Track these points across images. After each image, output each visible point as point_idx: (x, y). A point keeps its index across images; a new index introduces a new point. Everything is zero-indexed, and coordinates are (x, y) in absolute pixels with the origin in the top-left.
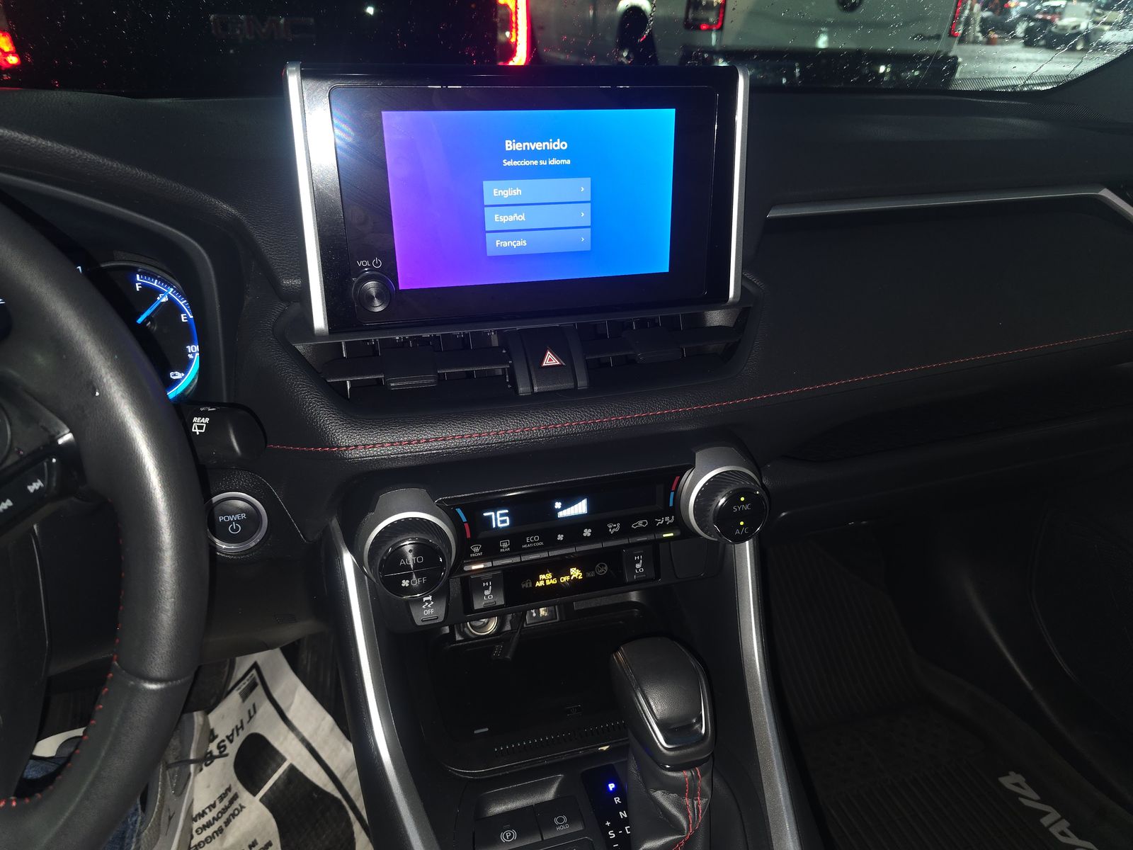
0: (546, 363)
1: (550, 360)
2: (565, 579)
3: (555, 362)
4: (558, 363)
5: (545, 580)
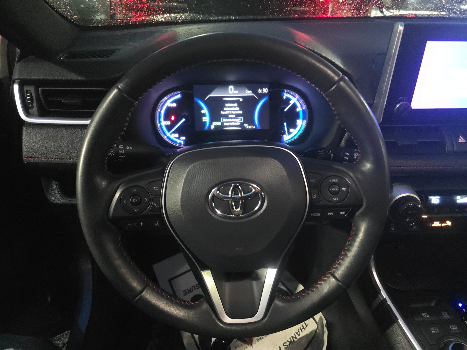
0: (460, 141)
1: (461, 140)
2: (444, 225)
3: (463, 141)
4: (465, 141)
5: (436, 224)
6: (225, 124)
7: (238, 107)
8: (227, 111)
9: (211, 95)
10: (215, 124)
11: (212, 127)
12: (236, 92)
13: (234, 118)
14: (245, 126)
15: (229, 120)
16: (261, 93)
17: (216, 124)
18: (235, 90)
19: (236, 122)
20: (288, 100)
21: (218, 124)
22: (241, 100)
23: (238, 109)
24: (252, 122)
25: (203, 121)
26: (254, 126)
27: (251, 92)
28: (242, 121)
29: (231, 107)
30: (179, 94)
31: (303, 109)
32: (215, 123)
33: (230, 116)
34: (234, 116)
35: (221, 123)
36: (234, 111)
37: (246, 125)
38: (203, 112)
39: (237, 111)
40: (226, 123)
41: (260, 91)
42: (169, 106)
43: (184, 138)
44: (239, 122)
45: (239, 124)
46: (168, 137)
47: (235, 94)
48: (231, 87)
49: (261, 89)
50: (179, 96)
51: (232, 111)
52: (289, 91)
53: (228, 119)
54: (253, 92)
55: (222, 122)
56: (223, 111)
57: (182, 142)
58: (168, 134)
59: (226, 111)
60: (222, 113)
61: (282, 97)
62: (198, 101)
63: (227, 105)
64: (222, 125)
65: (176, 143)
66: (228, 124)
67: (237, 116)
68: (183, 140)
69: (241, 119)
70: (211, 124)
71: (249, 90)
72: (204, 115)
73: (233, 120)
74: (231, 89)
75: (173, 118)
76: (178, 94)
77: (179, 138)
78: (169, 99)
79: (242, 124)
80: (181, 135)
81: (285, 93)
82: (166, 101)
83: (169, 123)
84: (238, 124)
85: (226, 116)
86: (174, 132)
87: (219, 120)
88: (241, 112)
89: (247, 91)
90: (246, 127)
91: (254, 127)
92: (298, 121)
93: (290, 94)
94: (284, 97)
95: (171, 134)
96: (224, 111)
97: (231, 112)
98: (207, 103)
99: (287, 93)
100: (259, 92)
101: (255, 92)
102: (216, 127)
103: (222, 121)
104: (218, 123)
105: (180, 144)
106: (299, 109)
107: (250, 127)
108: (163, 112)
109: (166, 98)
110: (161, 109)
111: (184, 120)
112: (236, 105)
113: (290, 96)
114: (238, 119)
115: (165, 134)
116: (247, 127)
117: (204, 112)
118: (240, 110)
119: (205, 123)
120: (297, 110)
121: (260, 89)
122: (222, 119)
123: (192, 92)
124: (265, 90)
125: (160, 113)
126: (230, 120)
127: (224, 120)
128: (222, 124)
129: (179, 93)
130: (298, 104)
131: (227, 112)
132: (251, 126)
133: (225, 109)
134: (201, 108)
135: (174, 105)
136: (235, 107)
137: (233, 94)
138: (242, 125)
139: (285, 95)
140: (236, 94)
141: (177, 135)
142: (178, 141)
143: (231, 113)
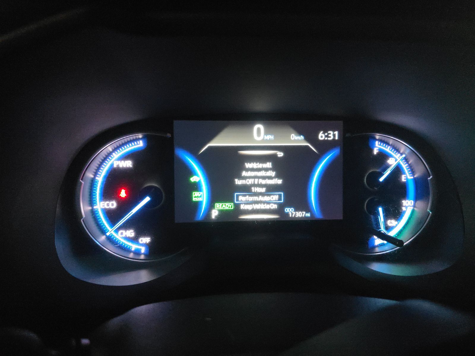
6: (243, 207)
7: (273, 169)
8: (250, 177)
9: (213, 144)
10: (220, 207)
11: (214, 214)
12: (270, 137)
13: (262, 194)
14: (288, 211)
15: (251, 199)
16: (324, 140)
17: (224, 206)
18: (266, 133)
19: (268, 203)
20: (383, 156)
21: (228, 206)
22: (280, 154)
23: (273, 174)
24: (304, 205)
25: (194, 199)
26: (307, 212)
27: (302, 137)
28: (282, 201)
29: (259, 170)
30: (141, 139)
31: (415, 176)
32: (221, 204)
33: (254, 189)
34: (263, 190)
35: (235, 204)
36: (264, 178)
37: (291, 209)
38: (193, 179)
39: (270, 178)
40: (245, 204)
41: (321, 136)
42: (115, 166)
43: (146, 240)
44: (275, 203)
45: (275, 207)
46: (110, 239)
47: (267, 141)
48: (258, 127)
49: (324, 133)
50: (140, 144)
51: (258, 177)
52: (385, 137)
53: (250, 195)
54: (307, 139)
55: (236, 202)
56: (239, 180)
57: (143, 250)
58: (111, 231)
59: (245, 178)
60: (238, 182)
61: (371, 150)
62: (184, 155)
63: (248, 165)
64: (237, 210)
65: (128, 250)
66: (249, 207)
67: (271, 189)
68: (142, 245)
69: (280, 195)
70: (211, 206)
71: (300, 133)
72: (196, 187)
73: (261, 198)
74: (259, 130)
75: (123, 194)
76: (137, 139)
77: (135, 240)
78: (115, 150)
79: (281, 207)
80: (140, 233)
81: (377, 142)
82: (109, 154)
83: (113, 205)
84: (272, 208)
85: (246, 189)
86: (126, 226)
87: (229, 198)
88: (280, 182)
89: (293, 135)
90: (290, 213)
91: (308, 215)
92: (405, 202)
93: (387, 144)
94: (375, 151)
95: (117, 231)
96: (240, 177)
97: (256, 180)
98: (203, 160)
99: (381, 141)
100: (320, 138)
101: (311, 137)
102: (222, 213)
103: (237, 200)
104: (227, 204)
105: (137, 253)
106: (407, 177)
107: (300, 214)
108: (100, 179)
109: (109, 147)
110: (96, 174)
111: (147, 199)
112: (269, 165)
113: (388, 149)
114: (272, 196)
115: (103, 231)
116: (292, 214)
117: (197, 181)
118: (278, 176)
119: (197, 205)
120: (403, 179)
121: (322, 132)
122: (238, 196)
123: (169, 135)
124: (333, 135)
125: (93, 182)
126: (256, 198)
127: (241, 198)
128: (237, 206)
129: (140, 136)
130: (404, 166)
131: (247, 180)
132: (300, 212)
133: (244, 174)
134: (190, 172)
135: (128, 164)
136: (266, 170)
137: (263, 141)
138: (280, 210)
139: (377, 147)
140: (270, 141)
141: (131, 233)
142: (134, 247)
143: (256, 183)
